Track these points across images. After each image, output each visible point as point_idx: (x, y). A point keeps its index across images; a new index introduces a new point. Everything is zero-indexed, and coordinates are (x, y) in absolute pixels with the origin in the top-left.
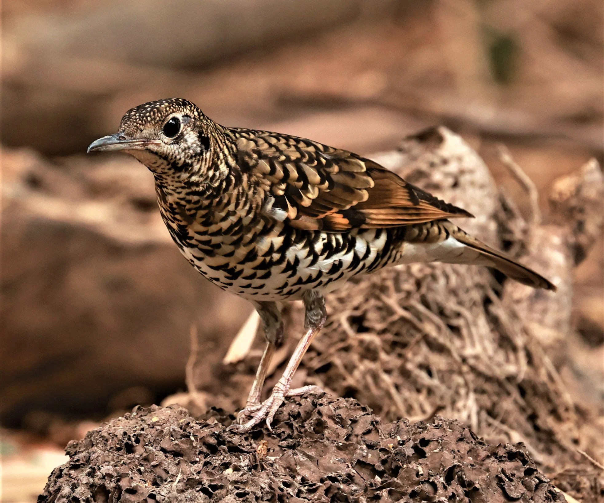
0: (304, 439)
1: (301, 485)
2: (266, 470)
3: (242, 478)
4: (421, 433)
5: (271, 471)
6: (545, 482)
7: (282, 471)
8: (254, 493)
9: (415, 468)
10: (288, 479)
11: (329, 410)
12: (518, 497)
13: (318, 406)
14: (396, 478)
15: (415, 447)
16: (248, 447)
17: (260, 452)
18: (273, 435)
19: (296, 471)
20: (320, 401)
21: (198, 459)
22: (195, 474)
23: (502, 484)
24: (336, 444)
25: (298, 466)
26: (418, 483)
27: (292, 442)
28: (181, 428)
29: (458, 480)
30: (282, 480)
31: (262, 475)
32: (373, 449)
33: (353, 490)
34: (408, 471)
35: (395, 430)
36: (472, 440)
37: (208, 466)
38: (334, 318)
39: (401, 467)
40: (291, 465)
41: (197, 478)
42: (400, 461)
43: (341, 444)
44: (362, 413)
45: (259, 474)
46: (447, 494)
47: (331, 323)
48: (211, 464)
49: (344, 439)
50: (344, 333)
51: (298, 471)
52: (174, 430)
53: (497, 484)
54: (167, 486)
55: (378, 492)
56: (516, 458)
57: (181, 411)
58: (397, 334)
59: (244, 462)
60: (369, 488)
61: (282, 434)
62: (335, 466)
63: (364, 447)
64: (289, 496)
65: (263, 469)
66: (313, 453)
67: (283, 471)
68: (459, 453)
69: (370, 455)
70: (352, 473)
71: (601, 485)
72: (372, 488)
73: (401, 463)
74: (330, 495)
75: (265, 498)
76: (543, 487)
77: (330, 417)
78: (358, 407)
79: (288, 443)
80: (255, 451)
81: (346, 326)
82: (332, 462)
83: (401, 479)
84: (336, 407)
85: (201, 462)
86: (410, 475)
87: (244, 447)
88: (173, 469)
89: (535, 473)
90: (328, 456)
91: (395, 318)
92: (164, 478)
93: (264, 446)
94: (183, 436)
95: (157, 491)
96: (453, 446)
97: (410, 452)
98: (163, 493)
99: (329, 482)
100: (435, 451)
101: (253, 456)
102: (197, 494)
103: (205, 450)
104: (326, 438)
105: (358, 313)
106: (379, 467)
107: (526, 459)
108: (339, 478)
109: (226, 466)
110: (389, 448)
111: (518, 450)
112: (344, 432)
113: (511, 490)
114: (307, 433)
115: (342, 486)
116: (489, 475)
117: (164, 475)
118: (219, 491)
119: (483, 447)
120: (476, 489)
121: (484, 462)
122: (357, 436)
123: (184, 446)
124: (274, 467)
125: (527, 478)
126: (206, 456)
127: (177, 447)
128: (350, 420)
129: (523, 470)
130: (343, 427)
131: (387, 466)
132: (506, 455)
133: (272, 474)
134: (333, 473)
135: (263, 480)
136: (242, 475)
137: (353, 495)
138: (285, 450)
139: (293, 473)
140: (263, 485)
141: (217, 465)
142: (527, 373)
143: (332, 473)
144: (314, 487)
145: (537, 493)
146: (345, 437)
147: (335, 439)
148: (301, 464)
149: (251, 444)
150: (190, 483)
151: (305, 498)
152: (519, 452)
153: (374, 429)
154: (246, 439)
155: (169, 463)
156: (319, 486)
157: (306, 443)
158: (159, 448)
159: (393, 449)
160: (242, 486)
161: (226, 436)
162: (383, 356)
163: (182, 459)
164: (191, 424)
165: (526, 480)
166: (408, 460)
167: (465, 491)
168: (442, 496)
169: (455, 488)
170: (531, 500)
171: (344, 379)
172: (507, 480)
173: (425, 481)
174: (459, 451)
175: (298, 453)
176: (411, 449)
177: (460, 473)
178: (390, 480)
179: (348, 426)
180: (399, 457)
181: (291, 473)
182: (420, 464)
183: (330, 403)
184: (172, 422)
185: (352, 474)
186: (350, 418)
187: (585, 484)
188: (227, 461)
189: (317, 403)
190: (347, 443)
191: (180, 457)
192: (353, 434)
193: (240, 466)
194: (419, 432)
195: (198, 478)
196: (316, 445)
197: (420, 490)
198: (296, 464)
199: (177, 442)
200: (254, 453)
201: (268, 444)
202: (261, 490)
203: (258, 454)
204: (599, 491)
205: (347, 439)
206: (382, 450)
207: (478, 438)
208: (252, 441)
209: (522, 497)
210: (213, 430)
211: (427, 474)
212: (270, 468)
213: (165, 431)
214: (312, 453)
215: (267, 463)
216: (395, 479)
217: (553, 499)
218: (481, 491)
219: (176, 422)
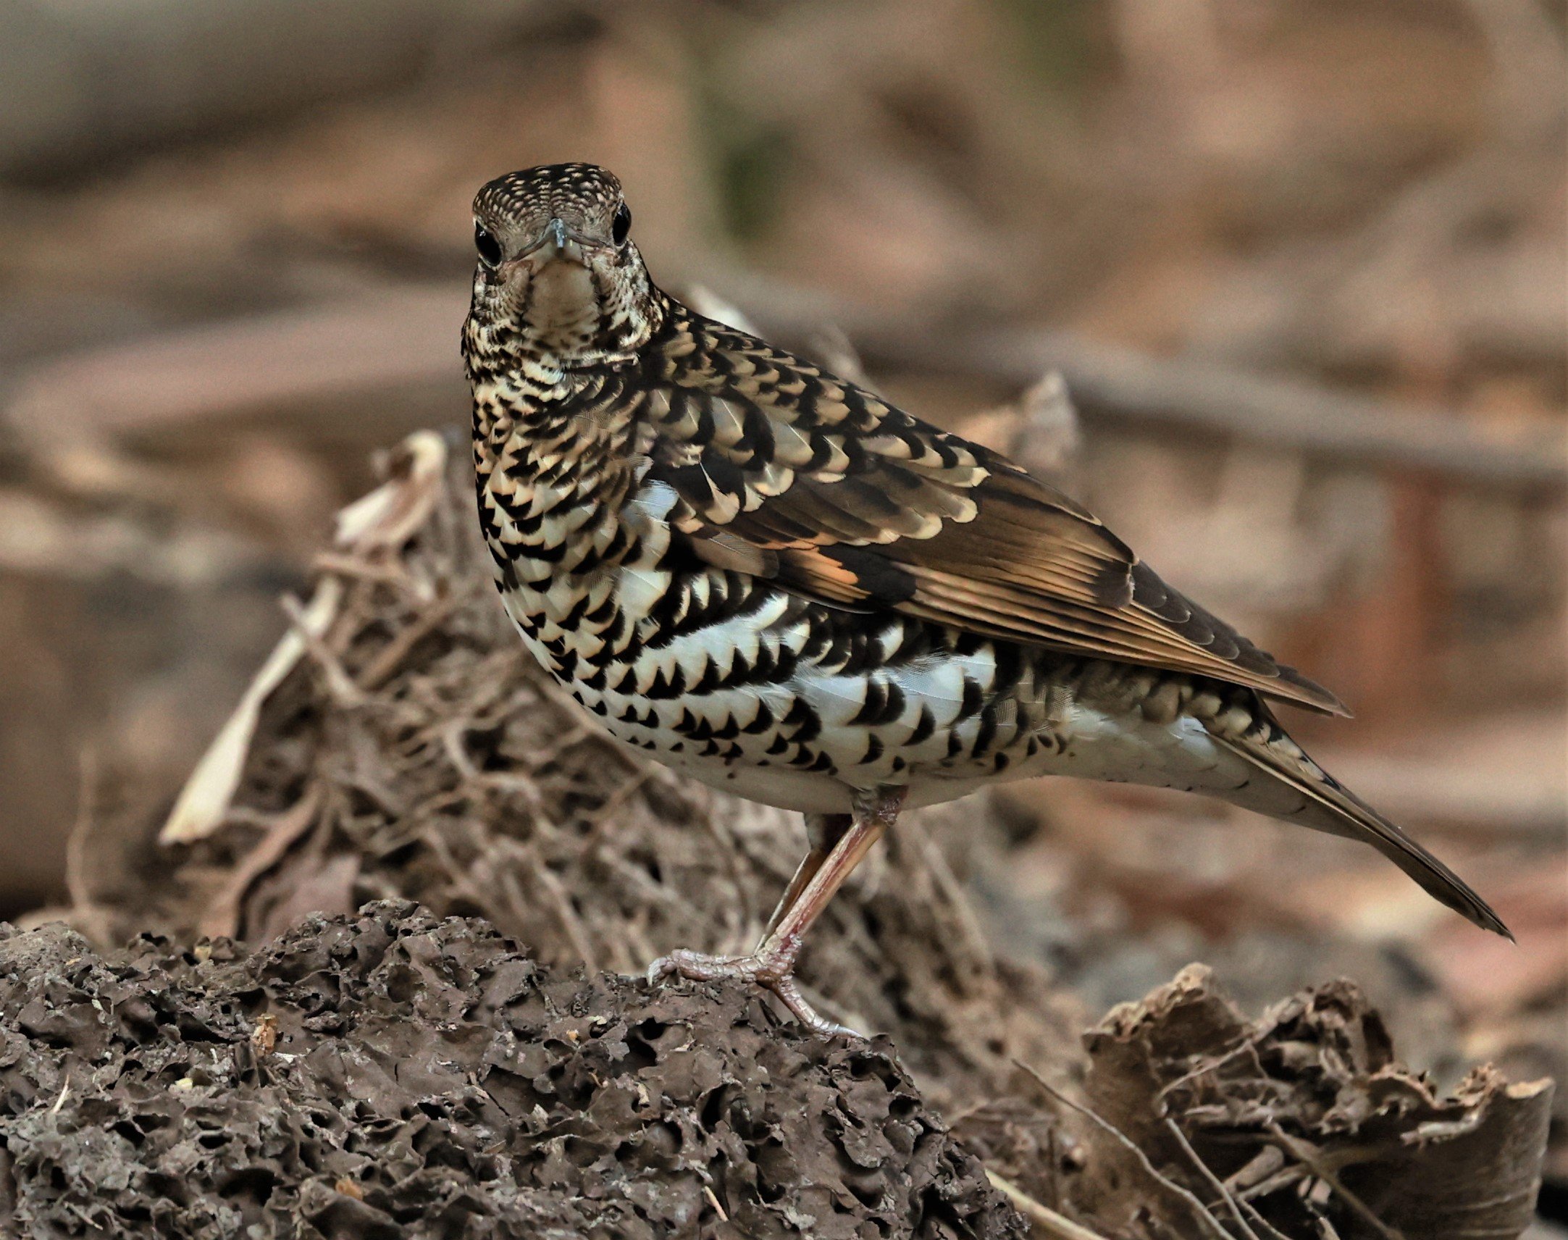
0: (365, 1012)
1: (355, 1124)
2: (273, 1084)
3: (214, 1101)
4: (644, 1006)
5: (284, 1086)
6: (938, 1132)
7: (310, 1089)
8: (244, 1139)
9: (630, 1089)
10: (325, 1108)
11: (427, 943)
12: (873, 1166)
13: (400, 935)
14: (584, 1111)
15: (630, 1040)
16: (230, 1028)
17: (258, 1043)
18: (290, 1003)
19: (344, 1088)
20: (405, 924)
21: (108, 1055)
22: (101, 1089)
23: (838, 1132)
24: (442, 1028)
25: (349, 1078)
26: (636, 1126)
27: (334, 1019)
28: (70, 979)
29: (733, 1121)
30: (310, 1109)
31: (262, 1096)
32: (530, 1042)
33: (479, 1139)
34: (613, 1095)
35: (582, 997)
36: (767, 1026)
37: (133, 1071)
38: (427, 735)
39: (595, 1085)
40: (332, 1074)
41: (106, 1100)
42: (596, 1071)
43: (453, 1027)
44: (507, 956)
45: (256, 1093)
46: (705, 1154)
47: (423, 747)
48: (139, 1066)
49: (461, 1015)
50: (452, 770)
51: (350, 1089)
52: (53, 983)
53: (825, 1132)
54: (36, 1116)
55: (540, 1144)
56: (872, 1073)
57: (70, 941)
58: (580, 777)
59: (221, 1064)
60: (519, 1135)
61: (314, 1000)
62: (437, 1080)
63: (510, 1035)
64: (326, 1148)
65: (266, 1081)
66: (387, 1047)
67: (313, 1087)
68: (736, 1057)
69: (522, 1055)
70: (477, 1097)
71: (1062, 1146)
72: (526, 1135)
73: (597, 1075)
74: (426, 1148)
75: (270, 1152)
76: (934, 1144)
77: (431, 963)
78: (496, 939)
79: (327, 1023)
80: (247, 1039)
81: (456, 753)
82: (430, 1069)
83: (597, 1114)
84: (443, 939)
85: (117, 1062)
86: (618, 1106)
87: (221, 1029)
88: (48, 1078)
89: (916, 1109)
90: (420, 1056)
91: (576, 737)
92: (27, 1098)
93: (269, 1029)
94: (75, 998)
95: (10, 1127)
96: (723, 1039)
97: (618, 1049)
98: (24, 1133)
99: (423, 1118)
100: (678, 1049)
101: (242, 1051)
102: (106, 1137)
103: (126, 1033)
104: (416, 1013)
105: (486, 724)
106: (544, 1084)
107: (896, 1075)
108: (448, 1109)
109: (177, 1071)
110: (569, 1040)
111: (875, 1054)
112: (459, 1000)
113: (858, 1149)
114: (372, 999)
115: (454, 1128)
116: (807, 1111)
117: (26, 1092)
118: (158, 1132)
119: (793, 1042)
120: (775, 1143)
121: (795, 1080)
122: (492, 1009)
123: (76, 1023)
124: (292, 1078)
125: (896, 1121)
126: (129, 1047)
127: (58, 1024)
128: (476, 970)
129: (887, 1100)
130: (458, 986)
131: (563, 1082)
132: (848, 1064)
133: (286, 1093)
134: (434, 1097)
135: (266, 1109)
136: (215, 1095)
137: (479, 1149)
138: (318, 1039)
139: (336, 1093)
140: (264, 1120)
141: (155, 1069)
142: (884, 880)
143: (431, 1097)
144: (386, 1129)
145: (918, 1157)
146: (464, 1011)
147: (440, 1015)
148: (357, 1072)
149: (236, 1023)
150: (91, 1111)
151: (364, 1154)
152: (879, 1058)
153: (533, 993)
154: (226, 1009)
155: (40, 1064)
156: (399, 1127)
157: (371, 1023)
158: (15, 1025)
159: (577, 1043)
160: (214, 1121)
161: (177, 1000)
162: (545, 828)
163: (72, 1053)
164: (95, 971)
165: (893, 1126)
166: (615, 1069)
167: (747, 1146)
168: (693, 1156)
169: (726, 1139)
170: (904, 1175)
171: (449, 881)
172: (849, 1123)
173: (653, 1120)
174: (735, 1051)
175: (350, 1046)
176: (621, 1043)
177: (736, 1104)
178: (570, 1115)
179: (471, 984)
180: (591, 1062)
181: (333, 1094)
182: (642, 1080)
183: (429, 928)
184: (48, 964)
185: (480, 1100)
186: (476, 966)
187: (1025, 1142)
188: (180, 1062)
189: (397, 929)
190: (469, 1025)
191: (65, 1049)
192: (483, 1005)
193: (210, 1073)
194: (641, 1004)
195: (108, 1098)
196: (393, 1028)
197: (641, 1141)
198: (345, 1073)
199: (59, 1012)
200: (246, 1044)
201: (278, 1022)
202: (260, 1130)
203: (255, 1045)
204: (1058, 1160)
205: (468, 1016)
206: (551, 1044)
207: (780, 1023)
208: (239, 1016)
209: (884, 1166)
210: (146, 985)
211: (659, 1104)
212: (283, 1079)
213: (30, 984)
214: (384, 1047)
215: (277, 1067)
216: (582, 1115)
217: (957, 1173)
218: (785, 1147)
219: (58, 967)
